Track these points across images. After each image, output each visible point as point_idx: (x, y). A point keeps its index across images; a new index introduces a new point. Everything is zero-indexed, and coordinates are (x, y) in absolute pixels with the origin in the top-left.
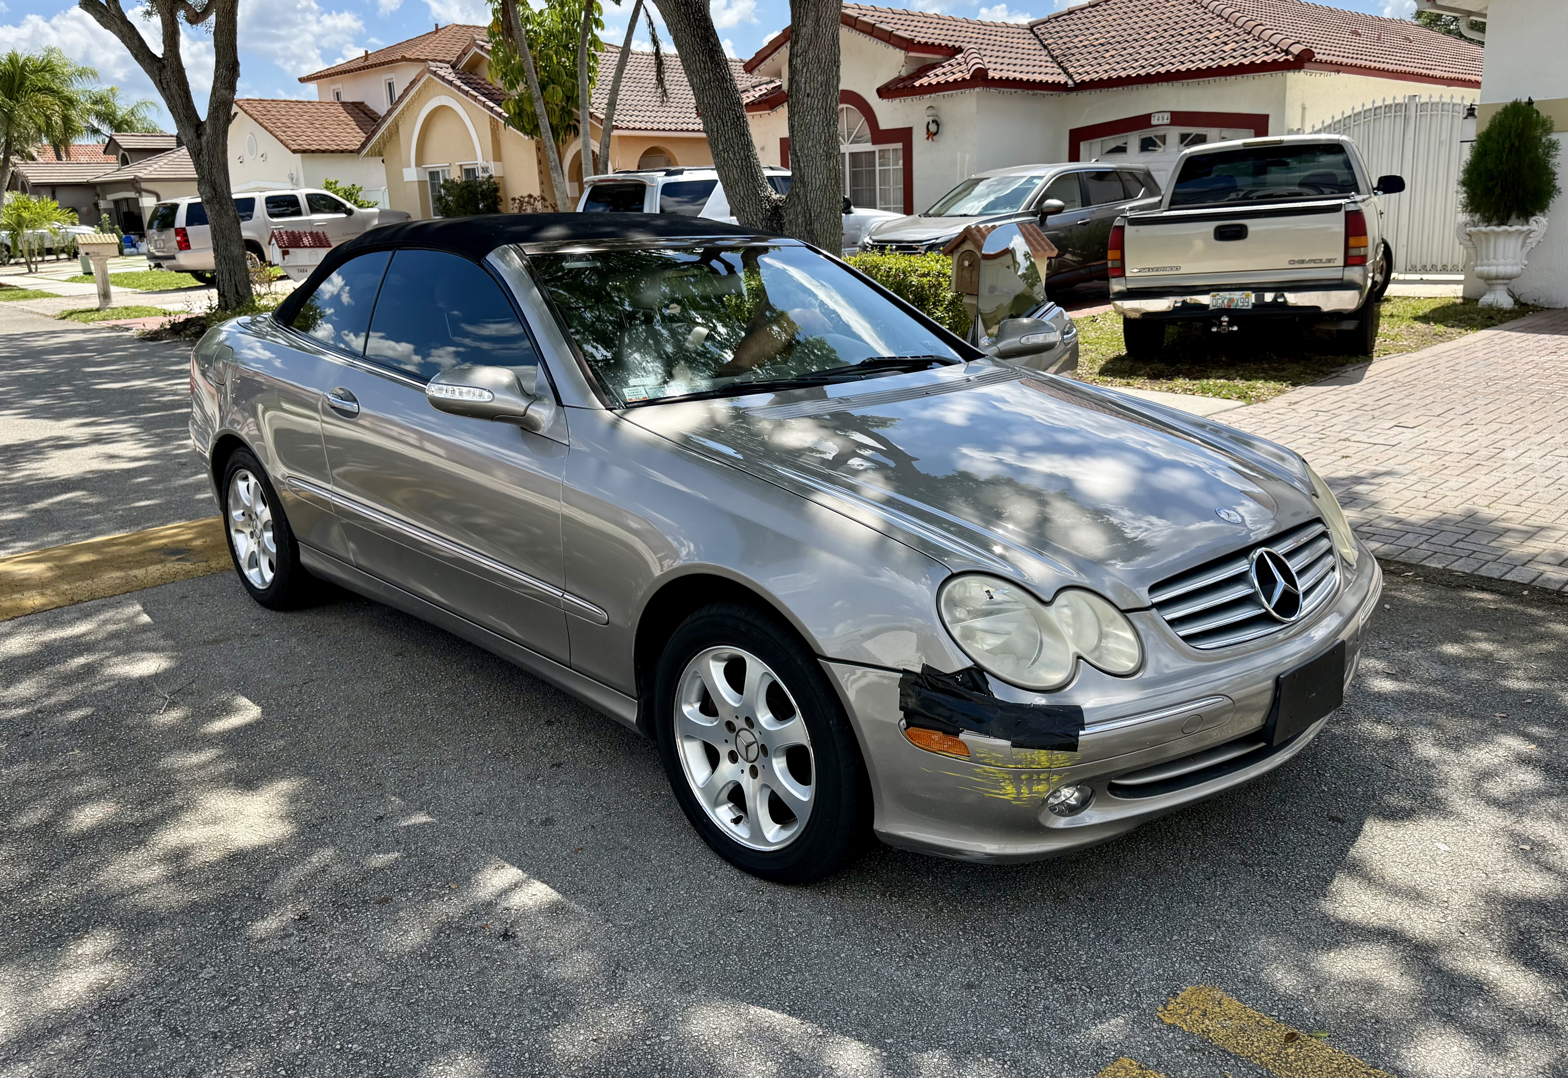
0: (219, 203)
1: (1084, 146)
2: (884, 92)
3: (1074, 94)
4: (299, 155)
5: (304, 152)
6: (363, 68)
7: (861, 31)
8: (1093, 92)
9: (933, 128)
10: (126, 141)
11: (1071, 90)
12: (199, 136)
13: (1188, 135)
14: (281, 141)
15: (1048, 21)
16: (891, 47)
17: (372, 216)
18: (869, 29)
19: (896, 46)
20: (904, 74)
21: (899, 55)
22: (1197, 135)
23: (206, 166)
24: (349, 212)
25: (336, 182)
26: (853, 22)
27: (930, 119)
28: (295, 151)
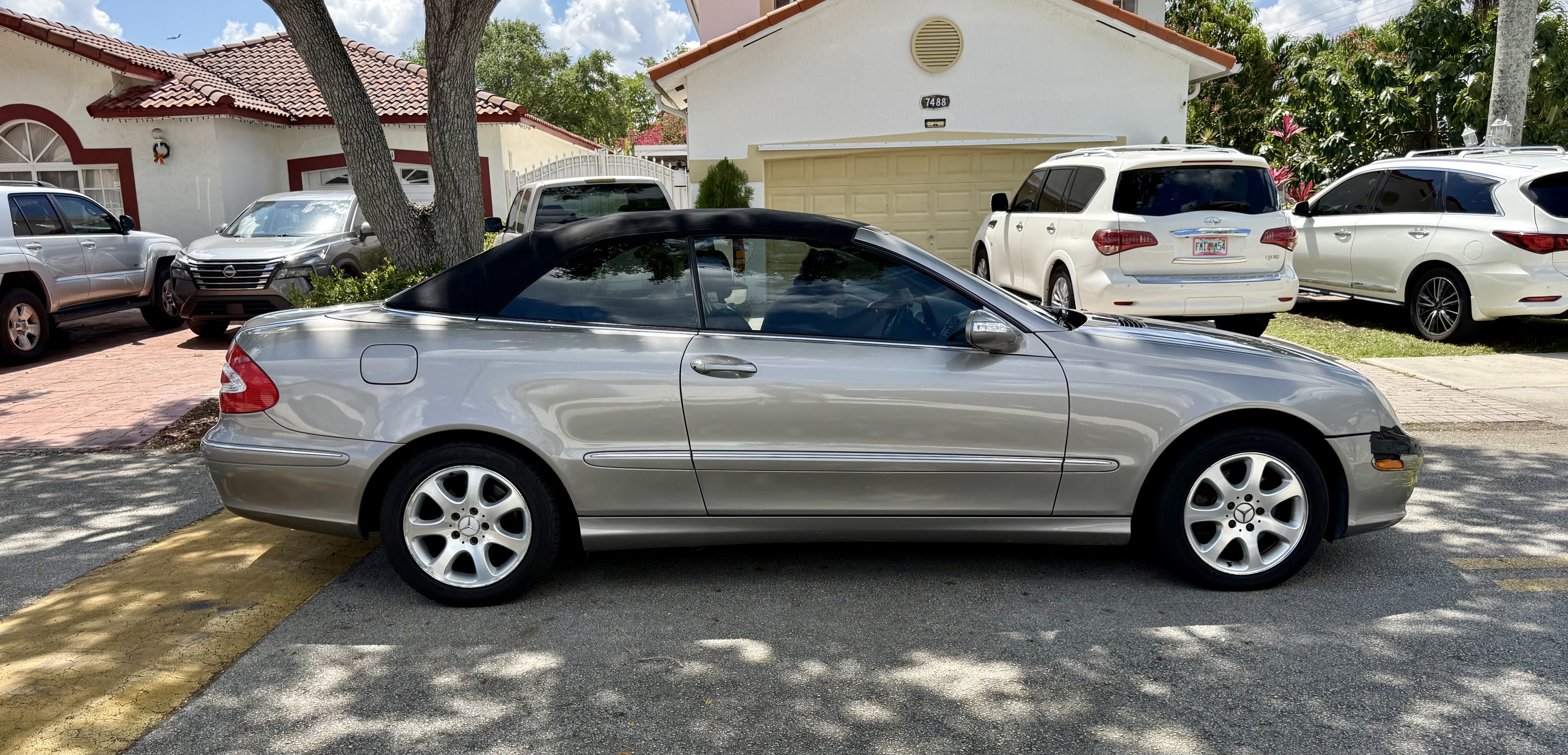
1: (304, 175)
2: (95, 110)
3: (296, 127)
7: (54, 44)
8: (316, 127)
9: (162, 150)
11: (294, 123)
13: (411, 171)
15: (206, 54)
16: (101, 66)
18: (70, 45)
19: (105, 63)
20: (114, 94)
21: (106, 73)
22: (419, 172)
26: (44, 35)
27: (159, 141)
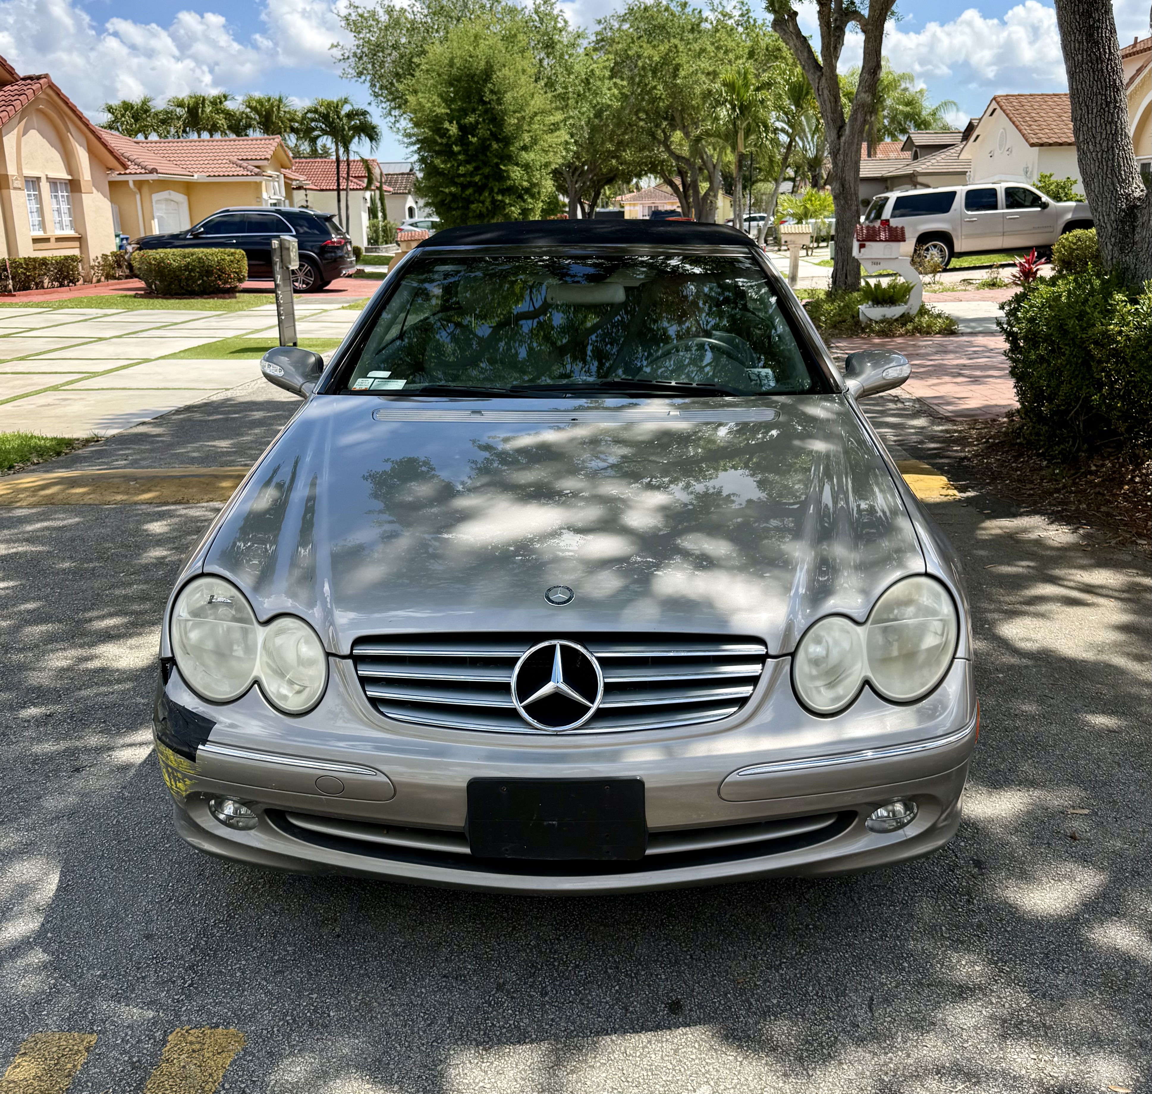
0: (845, 198)
4: (1037, 148)
5: (1042, 145)
6: (1134, 54)
10: (920, 138)
12: (839, 137)
14: (1023, 135)
17: (1067, 210)
23: (840, 165)
24: (1045, 206)
25: (1051, 175)
28: (1032, 145)
